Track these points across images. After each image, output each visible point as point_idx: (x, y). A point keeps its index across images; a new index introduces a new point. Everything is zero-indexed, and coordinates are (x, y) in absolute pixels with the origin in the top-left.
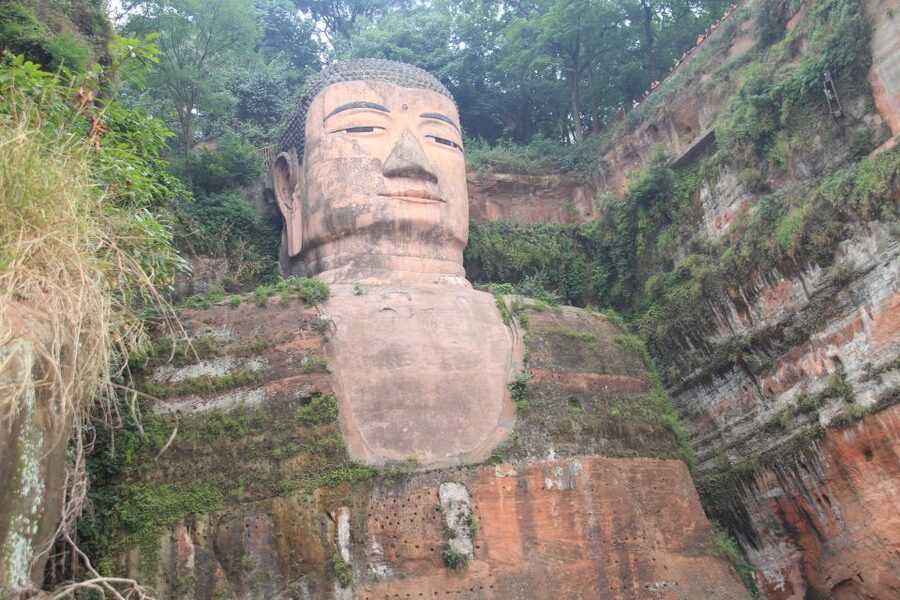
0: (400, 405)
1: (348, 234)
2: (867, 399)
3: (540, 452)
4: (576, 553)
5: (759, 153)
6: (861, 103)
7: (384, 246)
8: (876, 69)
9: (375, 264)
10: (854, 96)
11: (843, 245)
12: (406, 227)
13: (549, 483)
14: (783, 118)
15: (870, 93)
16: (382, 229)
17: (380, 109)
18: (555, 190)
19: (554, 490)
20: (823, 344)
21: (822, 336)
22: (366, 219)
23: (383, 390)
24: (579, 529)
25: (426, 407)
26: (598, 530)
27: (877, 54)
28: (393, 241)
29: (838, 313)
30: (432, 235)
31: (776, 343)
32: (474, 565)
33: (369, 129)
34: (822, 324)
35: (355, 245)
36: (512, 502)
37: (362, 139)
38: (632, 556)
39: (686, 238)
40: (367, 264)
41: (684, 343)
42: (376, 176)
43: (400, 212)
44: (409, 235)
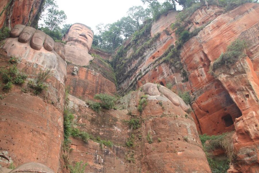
0: (72, 57)
1: (71, 41)
2: (143, 74)
3: (92, 69)
4: (93, 83)
5: (135, 43)
6: (149, 35)
7: (76, 43)
8: (151, 30)
9: (74, 45)
10: (148, 34)
11: (144, 53)
12: (80, 42)
13: (92, 73)
14: (139, 37)
15: (150, 33)
16: (77, 41)
17: (82, 28)
18: (107, 56)
19: (92, 74)
20: (139, 68)
21: (139, 67)
22: (75, 39)
23: (70, 54)
24: (95, 81)
25: (76, 58)
26: (98, 82)
27: (152, 29)
28: (78, 43)
29: (142, 63)
30: (84, 44)
31: (133, 71)
32: (76, 76)
33: (79, 30)
34: (139, 65)
35: (72, 42)
36: (85, 73)
37: (77, 31)
38: (102, 88)
39: (124, 58)
40: (73, 44)
41: (121, 75)
42: (78, 35)
43: (80, 39)
44: (81, 43)
